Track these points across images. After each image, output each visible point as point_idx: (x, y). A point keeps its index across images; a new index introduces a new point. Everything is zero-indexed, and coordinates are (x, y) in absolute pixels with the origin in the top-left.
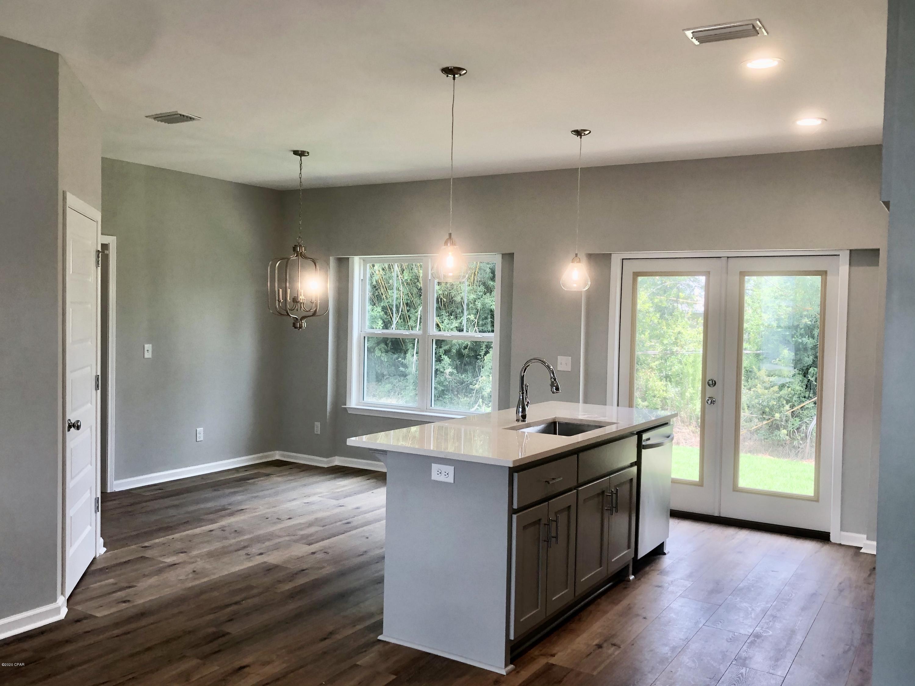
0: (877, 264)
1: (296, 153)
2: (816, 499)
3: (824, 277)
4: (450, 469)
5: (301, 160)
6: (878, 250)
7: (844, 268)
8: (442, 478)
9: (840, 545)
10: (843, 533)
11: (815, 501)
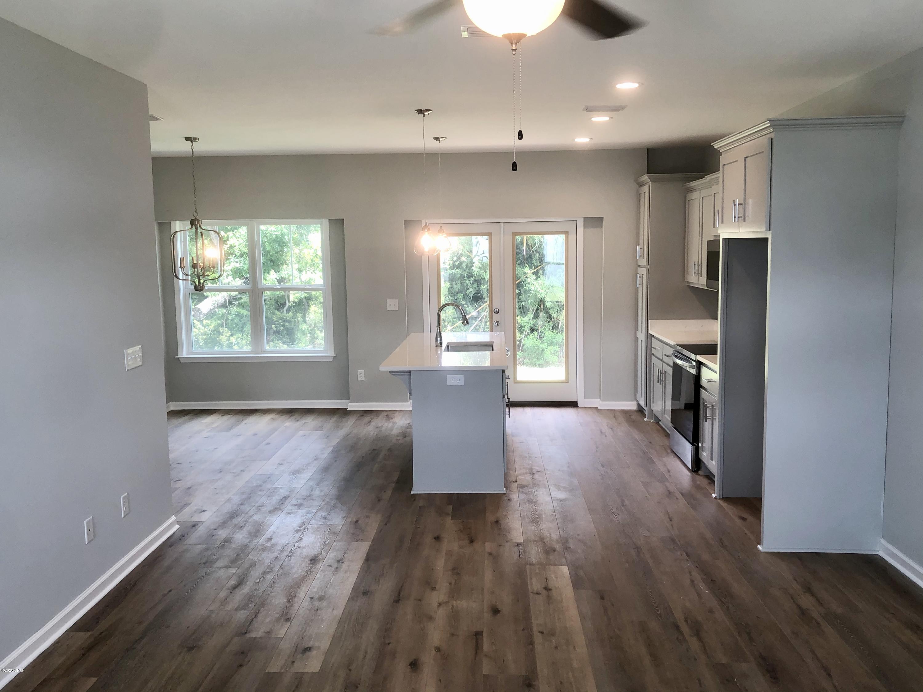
0: (602, 226)
1: (187, 139)
2: (567, 381)
3: (567, 235)
4: (462, 377)
5: (192, 145)
6: (603, 218)
7: (581, 230)
8: (455, 383)
9: (584, 407)
10: (586, 400)
11: (567, 382)
